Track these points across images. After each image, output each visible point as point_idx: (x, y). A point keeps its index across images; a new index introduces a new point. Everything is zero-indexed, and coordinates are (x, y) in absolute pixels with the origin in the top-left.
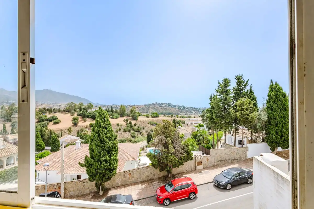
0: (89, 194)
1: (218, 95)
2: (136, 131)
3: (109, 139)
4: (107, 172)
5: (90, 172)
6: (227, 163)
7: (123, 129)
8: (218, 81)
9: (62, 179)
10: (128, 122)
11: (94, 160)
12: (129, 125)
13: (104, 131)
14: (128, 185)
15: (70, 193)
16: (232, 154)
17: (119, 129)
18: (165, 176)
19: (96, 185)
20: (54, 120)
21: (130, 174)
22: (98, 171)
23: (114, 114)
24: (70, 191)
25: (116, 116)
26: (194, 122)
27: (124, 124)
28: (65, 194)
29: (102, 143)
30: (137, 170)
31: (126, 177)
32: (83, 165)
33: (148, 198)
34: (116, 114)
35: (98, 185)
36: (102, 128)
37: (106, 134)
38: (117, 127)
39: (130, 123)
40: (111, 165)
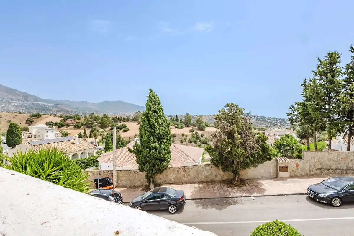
0: (140, 187)
1: (317, 79)
2: (203, 143)
3: (160, 125)
4: (157, 162)
5: (140, 159)
6: (333, 173)
7: (188, 140)
8: (318, 58)
9: (114, 166)
10: (194, 133)
11: (143, 147)
12: (195, 136)
13: (155, 116)
14: (183, 183)
15: (122, 182)
16: (344, 162)
17: (185, 139)
18: (230, 180)
19: (147, 177)
20: (124, 127)
21: (185, 171)
22: (147, 159)
23: (178, 123)
24: (122, 181)
25: (181, 125)
26: (278, 133)
27: (190, 134)
28: (117, 182)
29: (152, 129)
30: (193, 167)
31: (180, 173)
32: (132, 150)
33: (205, 199)
34: (181, 123)
35: (149, 178)
36: (152, 112)
37: (156, 119)
38: (182, 137)
39: (196, 133)
40: (162, 154)
